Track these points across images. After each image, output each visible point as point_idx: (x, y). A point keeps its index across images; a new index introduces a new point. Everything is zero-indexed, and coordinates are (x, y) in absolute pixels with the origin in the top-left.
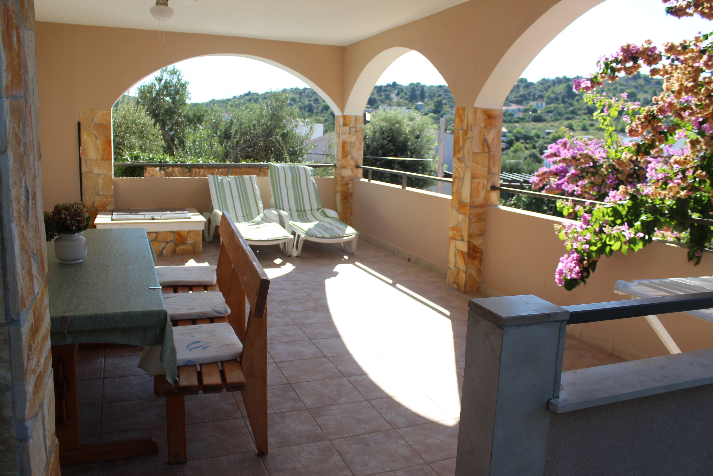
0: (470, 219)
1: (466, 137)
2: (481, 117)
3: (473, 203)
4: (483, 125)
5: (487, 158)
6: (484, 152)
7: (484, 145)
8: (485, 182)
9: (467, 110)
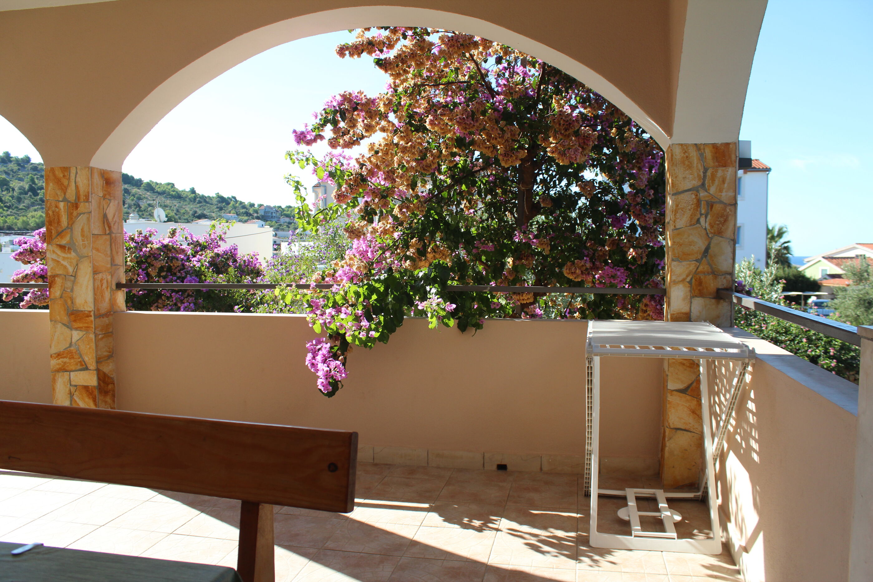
0: (96, 335)
1: (75, 213)
2: (98, 181)
3: (98, 310)
4: (101, 194)
5: (108, 243)
6: (105, 234)
7: (104, 223)
8: (109, 277)
9: (73, 171)
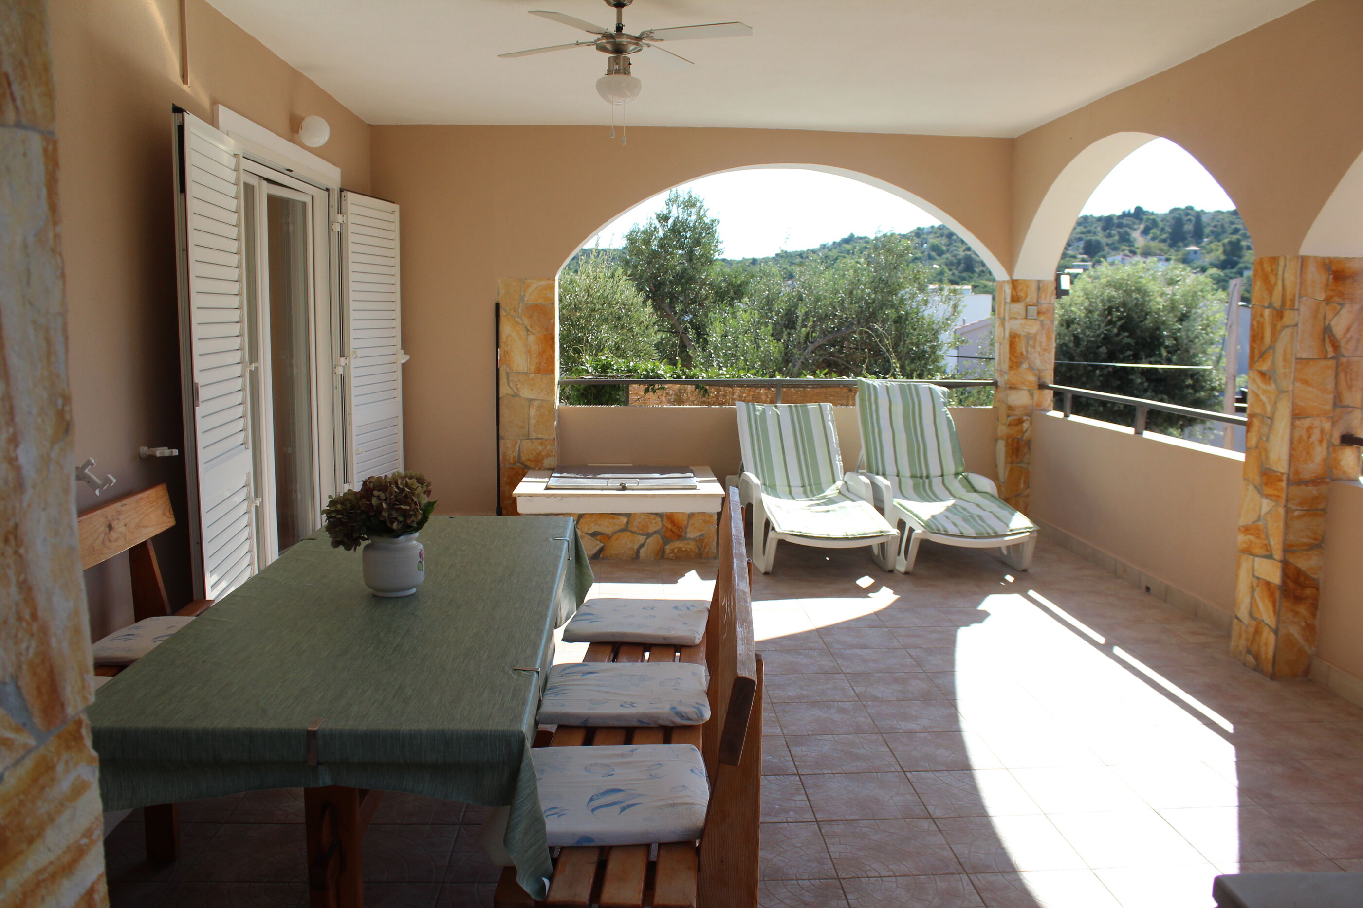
0: (1288, 510)
1: (1279, 327)
2: (1316, 277)
3: (1297, 473)
4: (1321, 296)
5: (1331, 372)
6: (1326, 358)
7: (1324, 340)
8: (1327, 425)
9: (1282, 263)
